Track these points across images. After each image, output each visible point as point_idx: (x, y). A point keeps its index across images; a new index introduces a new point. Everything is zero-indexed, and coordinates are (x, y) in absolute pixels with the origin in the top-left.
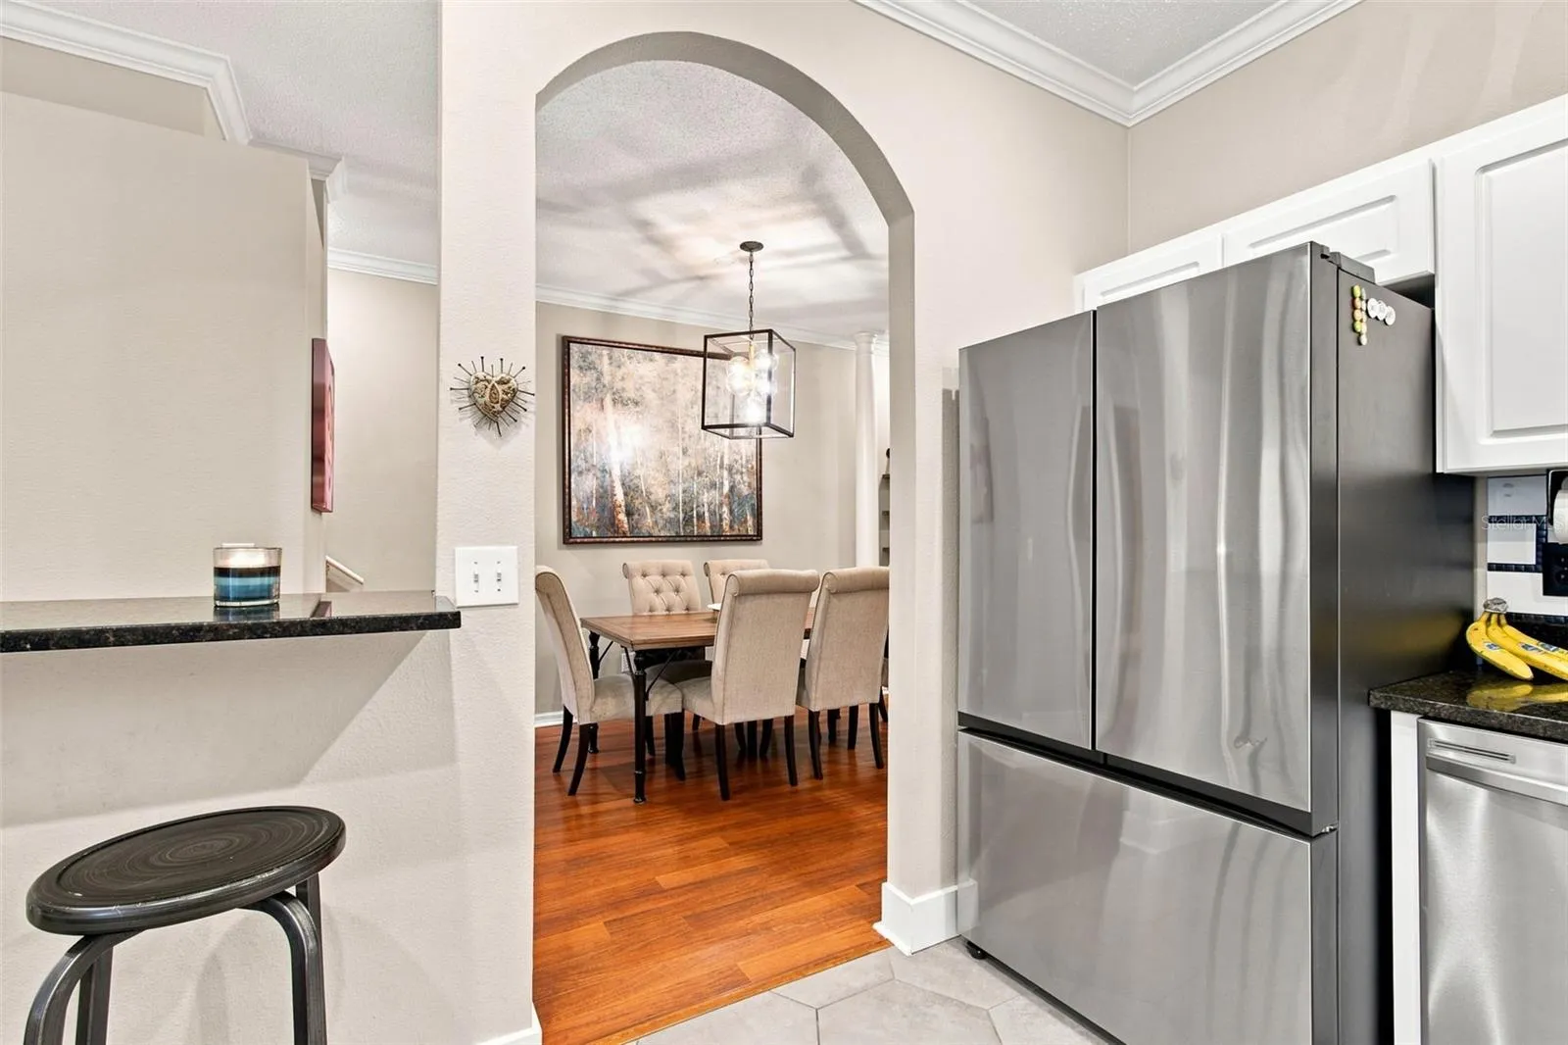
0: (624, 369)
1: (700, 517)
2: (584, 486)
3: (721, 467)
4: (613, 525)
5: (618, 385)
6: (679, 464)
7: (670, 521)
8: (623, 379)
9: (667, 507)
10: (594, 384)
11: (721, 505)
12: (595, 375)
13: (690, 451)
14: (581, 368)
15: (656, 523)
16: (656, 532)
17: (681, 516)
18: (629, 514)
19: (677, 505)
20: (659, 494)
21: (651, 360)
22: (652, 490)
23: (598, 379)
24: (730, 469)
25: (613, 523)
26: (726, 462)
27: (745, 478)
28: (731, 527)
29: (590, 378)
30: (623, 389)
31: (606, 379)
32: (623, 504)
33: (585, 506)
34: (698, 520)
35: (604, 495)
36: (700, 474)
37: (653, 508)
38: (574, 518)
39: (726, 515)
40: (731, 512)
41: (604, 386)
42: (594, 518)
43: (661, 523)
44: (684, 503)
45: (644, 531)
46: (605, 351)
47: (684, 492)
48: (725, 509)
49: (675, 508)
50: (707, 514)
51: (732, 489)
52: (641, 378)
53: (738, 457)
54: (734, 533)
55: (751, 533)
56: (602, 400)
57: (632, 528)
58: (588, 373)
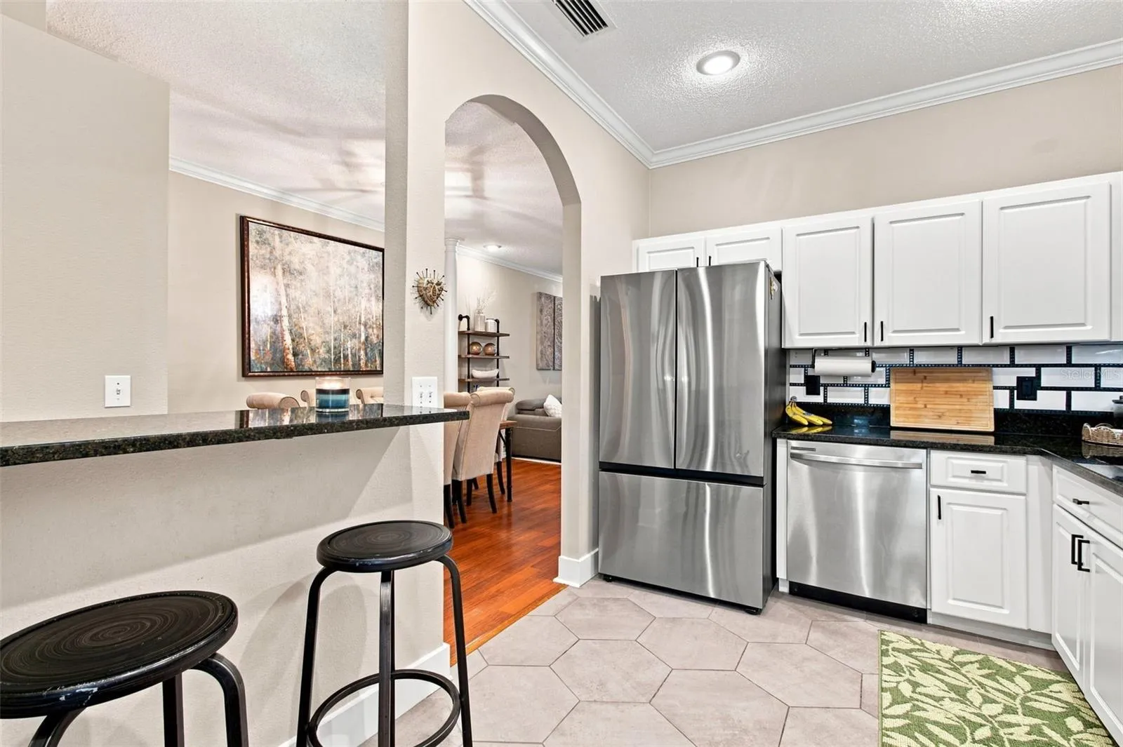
0: (290, 248)
1: (346, 357)
2: (260, 333)
3: (360, 323)
4: (283, 362)
5: (287, 258)
6: (332, 320)
7: (324, 360)
8: (290, 254)
9: (322, 350)
10: (268, 256)
11: (359, 349)
12: (269, 249)
13: (339, 311)
14: (257, 242)
15: (315, 362)
16: (315, 369)
17: (333, 357)
18: (295, 355)
19: (330, 349)
20: (317, 341)
21: (311, 242)
22: (311, 337)
23: (271, 252)
24: (365, 326)
25: (283, 361)
26: (363, 320)
27: (375, 330)
28: (366, 365)
29: (264, 251)
30: (291, 262)
31: (277, 253)
32: (291, 347)
33: (261, 348)
34: (344, 359)
35: (276, 339)
36: (345, 327)
37: (313, 351)
38: (253, 357)
39: (363, 357)
40: (366, 354)
41: (276, 258)
42: (269, 358)
43: (319, 362)
44: (335, 348)
45: (306, 368)
46: (277, 232)
47: (335, 339)
48: (362, 353)
49: (329, 351)
50: (350, 356)
51: (367, 338)
52: (304, 254)
53: (370, 317)
54: (368, 369)
55: (379, 369)
56: (275, 268)
57: (297, 365)
58: (264, 247)
